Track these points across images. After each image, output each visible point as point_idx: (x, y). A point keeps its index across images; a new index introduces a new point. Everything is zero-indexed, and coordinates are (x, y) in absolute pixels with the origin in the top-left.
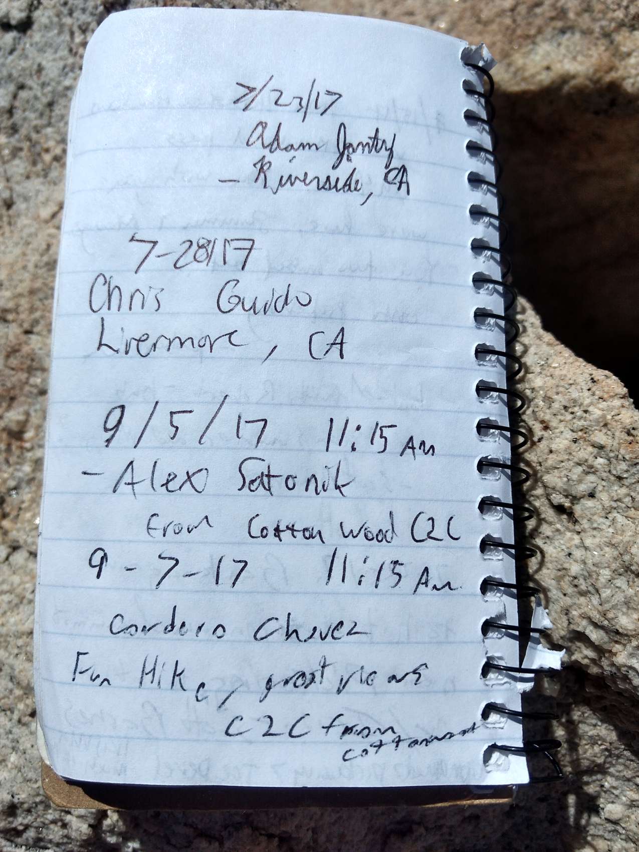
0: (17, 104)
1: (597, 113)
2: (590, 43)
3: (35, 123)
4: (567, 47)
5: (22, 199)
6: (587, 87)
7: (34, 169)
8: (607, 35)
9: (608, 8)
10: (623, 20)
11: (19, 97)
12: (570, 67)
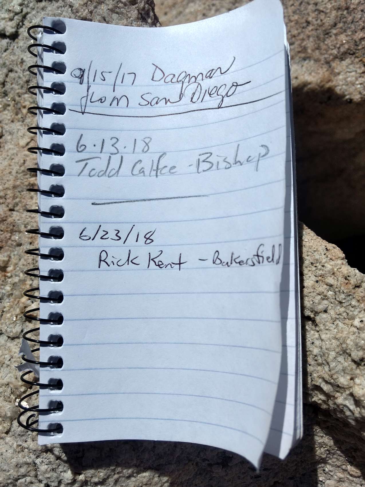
0: (8, 80)
1: (321, 103)
2: (318, 66)
3: (17, 91)
4: (307, 68)
5: (8, 133)
6: (316, 89)
7: (17, 117)
8: (328, 63)
9: (329, 48)
10: (336, 55)
11: (9, 77)
12: (308, 78)
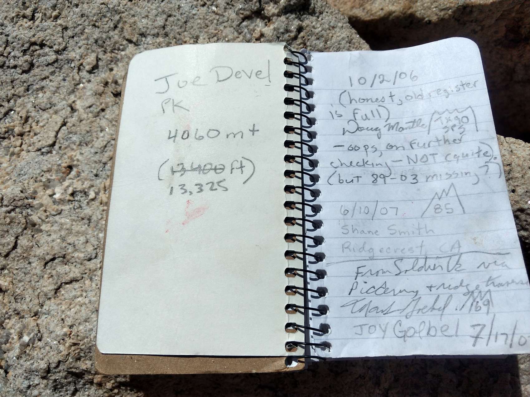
1: (405, 27)
6: (400, 16)
11: (168, 20)
12: (392, 8)
